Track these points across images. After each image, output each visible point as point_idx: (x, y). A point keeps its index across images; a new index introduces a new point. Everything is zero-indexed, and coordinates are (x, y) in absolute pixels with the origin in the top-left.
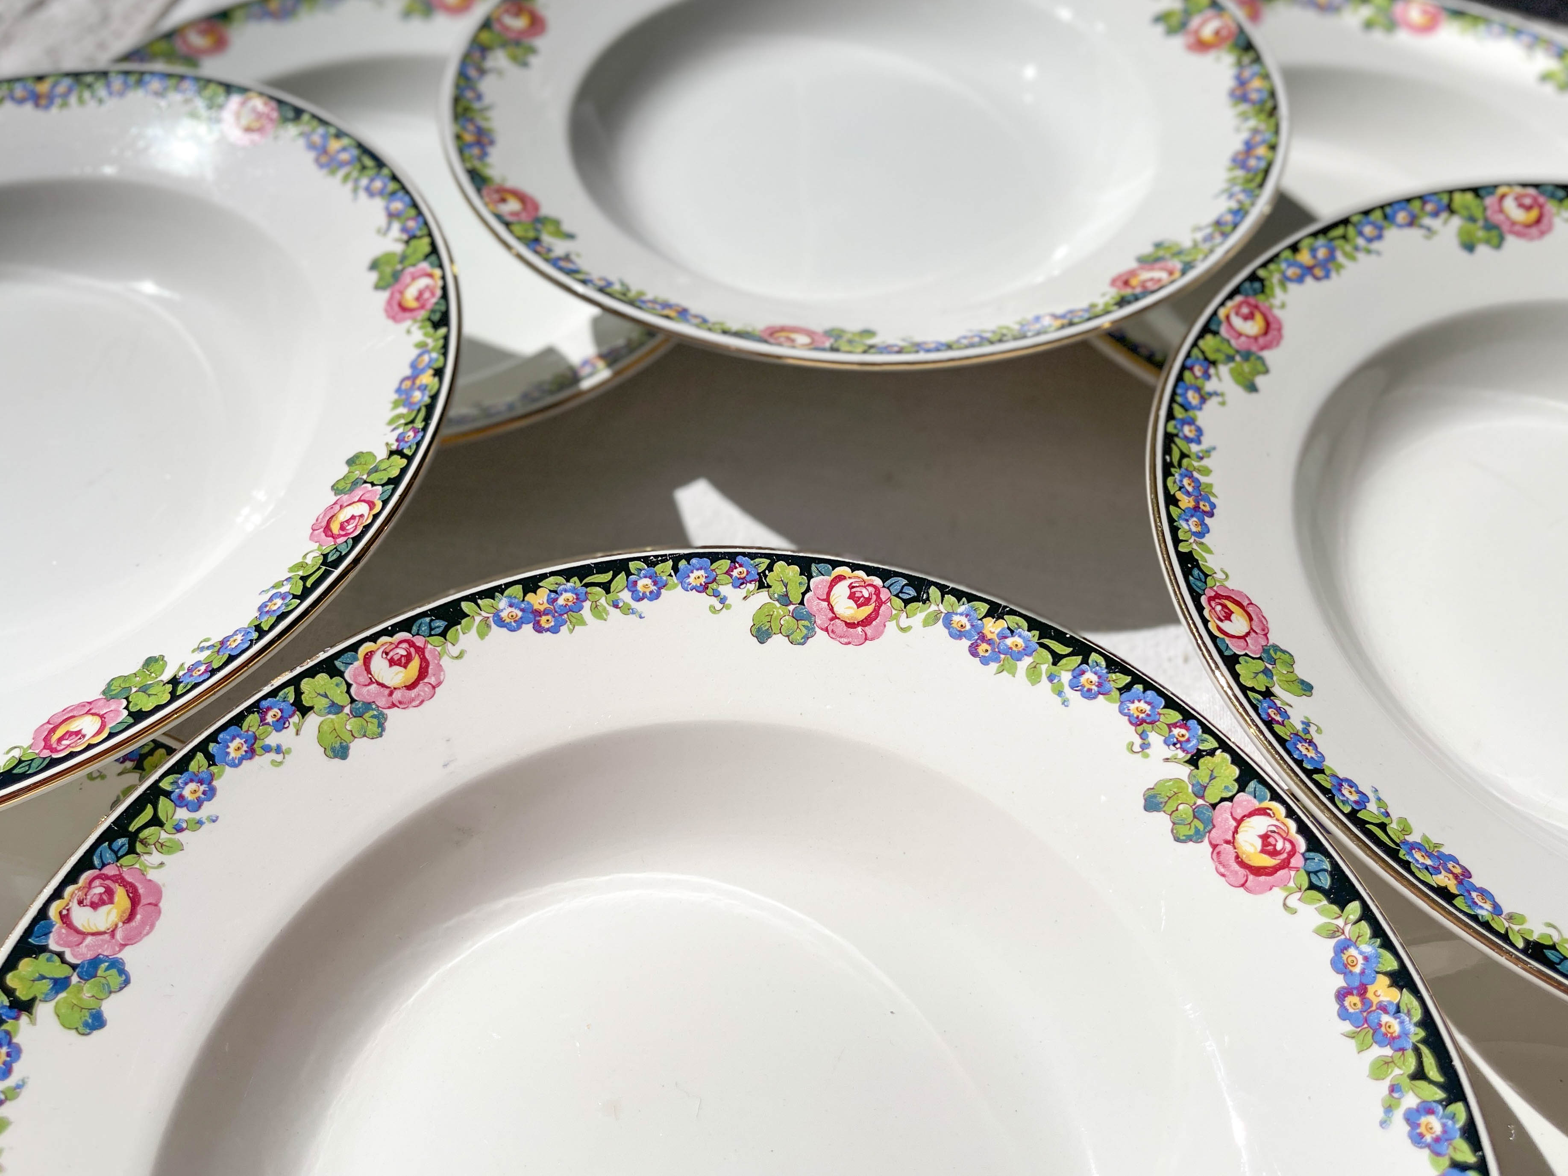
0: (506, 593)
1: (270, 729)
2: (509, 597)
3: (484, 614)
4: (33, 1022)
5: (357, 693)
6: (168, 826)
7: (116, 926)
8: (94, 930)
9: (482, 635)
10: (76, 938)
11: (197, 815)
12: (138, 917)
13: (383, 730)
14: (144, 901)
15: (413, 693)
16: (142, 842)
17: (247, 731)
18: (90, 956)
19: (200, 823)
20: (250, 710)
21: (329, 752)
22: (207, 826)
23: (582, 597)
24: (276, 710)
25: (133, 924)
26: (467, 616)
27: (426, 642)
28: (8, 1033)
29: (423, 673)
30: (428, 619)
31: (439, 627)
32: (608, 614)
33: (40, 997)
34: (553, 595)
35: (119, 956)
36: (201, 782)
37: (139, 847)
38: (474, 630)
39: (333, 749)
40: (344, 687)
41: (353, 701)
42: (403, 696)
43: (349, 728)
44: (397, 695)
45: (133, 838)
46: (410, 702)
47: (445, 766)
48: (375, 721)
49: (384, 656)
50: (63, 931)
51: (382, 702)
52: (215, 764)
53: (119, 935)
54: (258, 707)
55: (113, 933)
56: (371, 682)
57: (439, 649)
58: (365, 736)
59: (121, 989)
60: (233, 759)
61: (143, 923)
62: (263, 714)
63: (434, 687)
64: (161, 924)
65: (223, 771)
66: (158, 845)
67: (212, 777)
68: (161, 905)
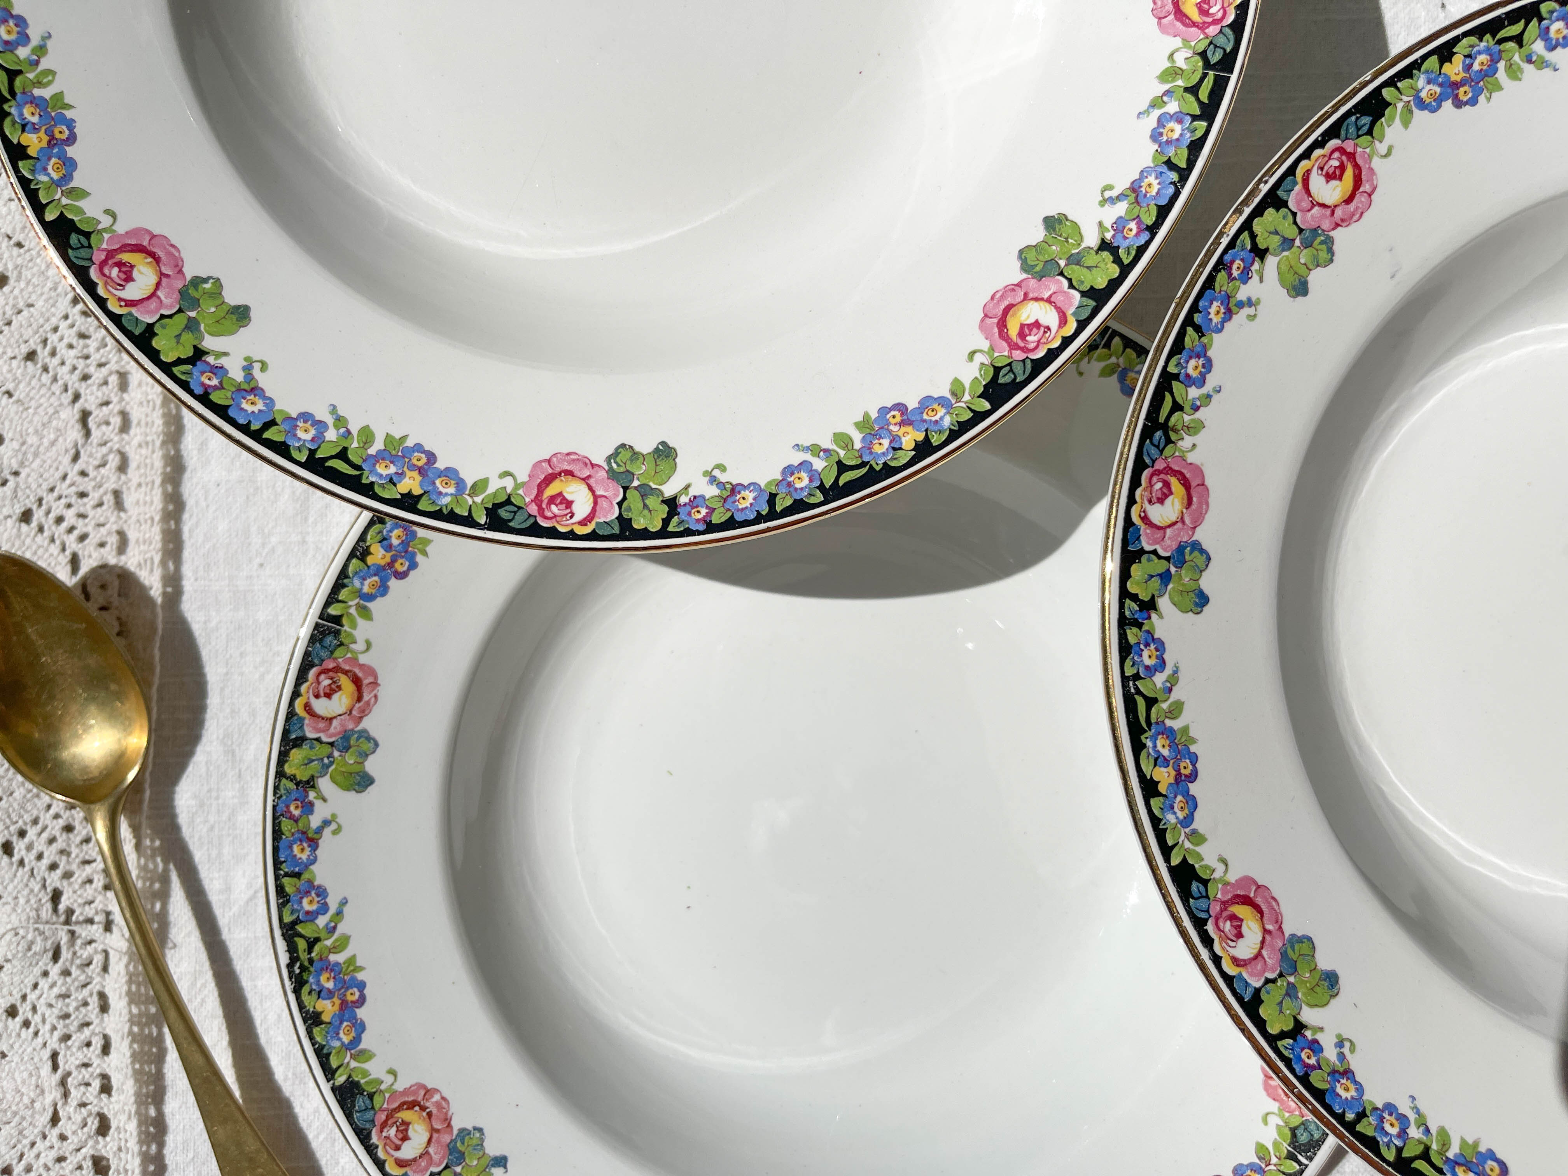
0: (1423, 68)
1: (1238, 283)
2: (1427, 72)
3: (1405, 99)
4: (1161, 616)
5: (1304, 222)
6: (1187, 408)
7: (1182, 512)
8: (1169, 522)
9: (1406, 124)
10: (1159, 534)
11: (1204, 390)
12: (1194, 499)
13: (1333, 254)
14: (1193, 484)
15: (1352, 207)
16: (1172, 430)
17: (1220, 292)
18: (1174, 546)
19: (1209, 397)
20: (1216, 269)
21: (1293, 293)
22: (1216, 398)
23: (1496, 57)
24: (1238, 262)
25: (1194, 507)
26: (1390, 104)
27: (1356, 145)
28: (1148, 632)
29: (1358, 181)
30: (1353, 118)
31: (1364, 125)
32: (1521, 70)
33: (1156, 593)
34: (1468, 61)
35: (1194, 538)
36: (1199, 357)
37: (1173, 436)
38: (1397, 120)
39: (1294, 288)
40: (1290, 218)
41: (1301, 230)
42: (1343, 212)
43: (1302, 261)
44: (1339, 212)
45: (1165, 427)
46: (1351, 218)
47: (1392, 277)
48: (1324, 247)
49: (1320, 172)
50: (1148, 531)
51: (1326, 225)
52: (1203, 335)
53: (1187, 520)
54: (1222, 264)
55: (1182, 520)
56: (1313, 206)
57: (1368, 150)
58: (1318, 266)
59: (1207, 566)
60: (1216, 325)
61: (1200, 503)
62: (1229, 269)
63: (1370, 195)
64: (1213, 499)
65: (1211, 340)
66: (1185, 429)
67: (1205, 348)
68: (1206, 483)
